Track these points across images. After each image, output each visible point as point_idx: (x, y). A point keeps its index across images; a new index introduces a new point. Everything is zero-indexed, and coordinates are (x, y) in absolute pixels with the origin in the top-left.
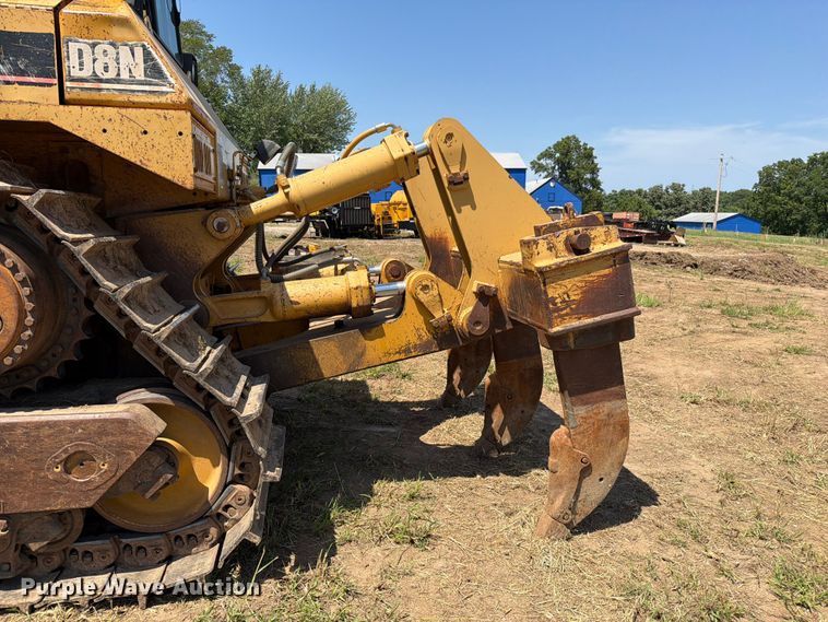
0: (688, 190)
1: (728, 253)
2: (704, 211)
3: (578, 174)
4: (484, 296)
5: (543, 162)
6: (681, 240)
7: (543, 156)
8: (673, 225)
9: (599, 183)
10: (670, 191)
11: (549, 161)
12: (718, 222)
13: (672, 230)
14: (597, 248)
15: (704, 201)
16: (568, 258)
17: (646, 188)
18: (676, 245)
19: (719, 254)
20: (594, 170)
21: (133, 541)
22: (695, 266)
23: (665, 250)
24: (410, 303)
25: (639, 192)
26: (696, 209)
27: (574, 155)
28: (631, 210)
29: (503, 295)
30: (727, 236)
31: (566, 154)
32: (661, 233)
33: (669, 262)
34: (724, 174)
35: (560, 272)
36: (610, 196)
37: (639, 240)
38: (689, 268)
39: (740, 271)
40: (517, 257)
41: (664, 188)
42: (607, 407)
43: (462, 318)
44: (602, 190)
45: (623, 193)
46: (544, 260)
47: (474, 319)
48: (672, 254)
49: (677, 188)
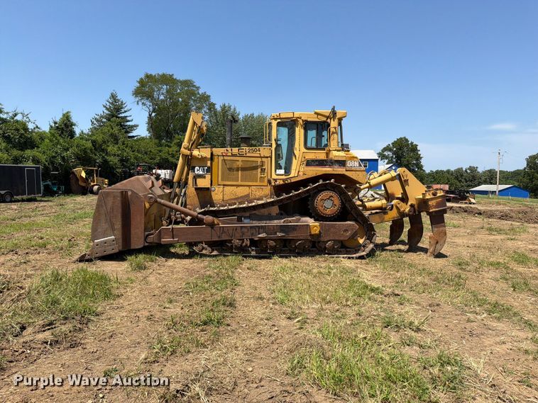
0: (480, 170)
1: (500, 208)
2: (491, 184)
3: (408, 161)
4: (412, 206)
5: (386, 153)
6: (473, 200)
7: (385, 149)
8: (468, 192)
9: (422, 166)
10: (468, 171)
11: (389, 153)
12: (499, 191)
13: (468, 195)
14: (438, 195)
15: (490, 177)
16: (432, 196)
17: (453, 169)
18: (470, 204)
19: (494, 208)
20: (418, 158)
21: (348, 250)
22: (480, 214)
23: (464, 206)
24: (394, 207)
25: (448, 171)
26: (485, 182)
27: (405, 149)
28: (443, 183)
29: (416, 206)
30: (504, 199)
31: (400, 149)
32: (462, 197)
33: (466, 211)
34: (501, 161)
35: (432, 199)
36: (429, 174)
37: (449, 200)
38: (476, 215)
39: (504, 217)
40: (421, 197)
41: (464, 169)
42: (441, 229)
43: (407, 210)
44: (424, 171)
45: (437, 172)
46: (428, 197)
47: (410, 211)
48: (467, 207)
49: (473, 169)
